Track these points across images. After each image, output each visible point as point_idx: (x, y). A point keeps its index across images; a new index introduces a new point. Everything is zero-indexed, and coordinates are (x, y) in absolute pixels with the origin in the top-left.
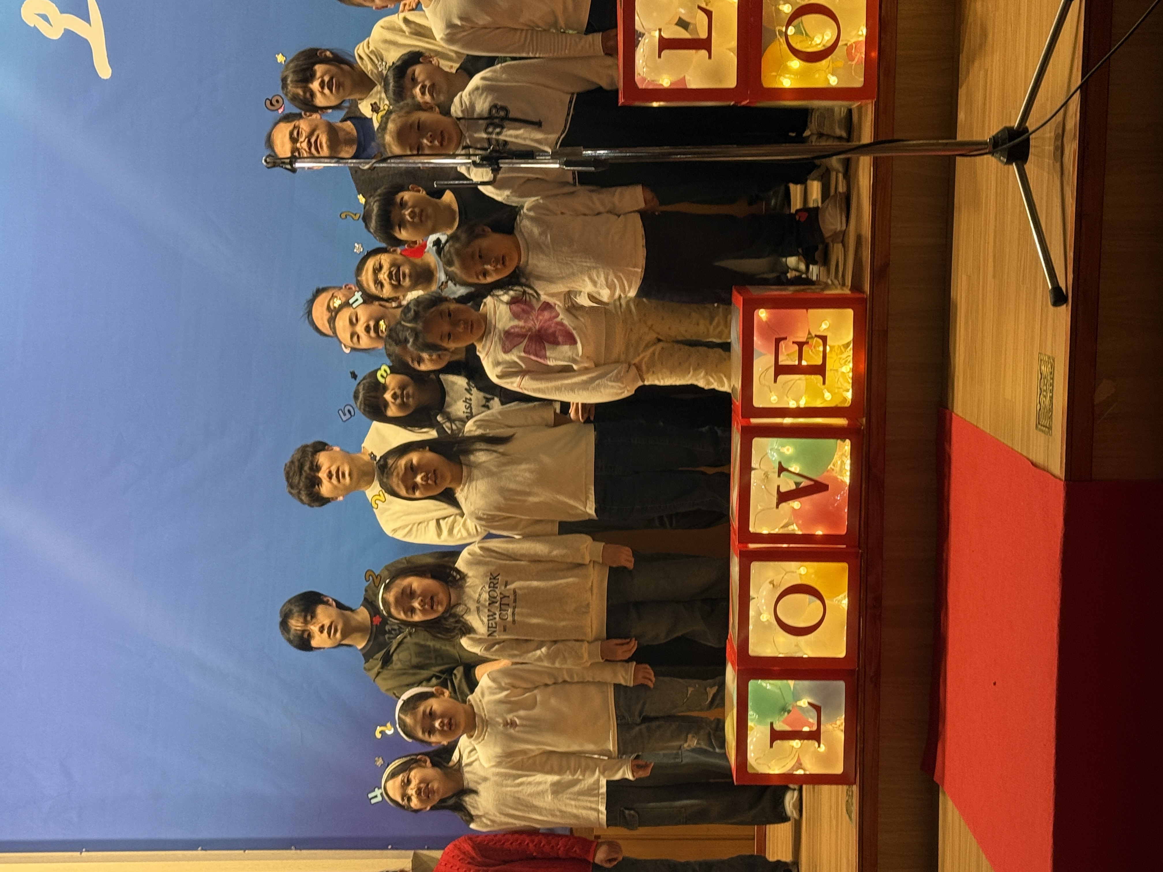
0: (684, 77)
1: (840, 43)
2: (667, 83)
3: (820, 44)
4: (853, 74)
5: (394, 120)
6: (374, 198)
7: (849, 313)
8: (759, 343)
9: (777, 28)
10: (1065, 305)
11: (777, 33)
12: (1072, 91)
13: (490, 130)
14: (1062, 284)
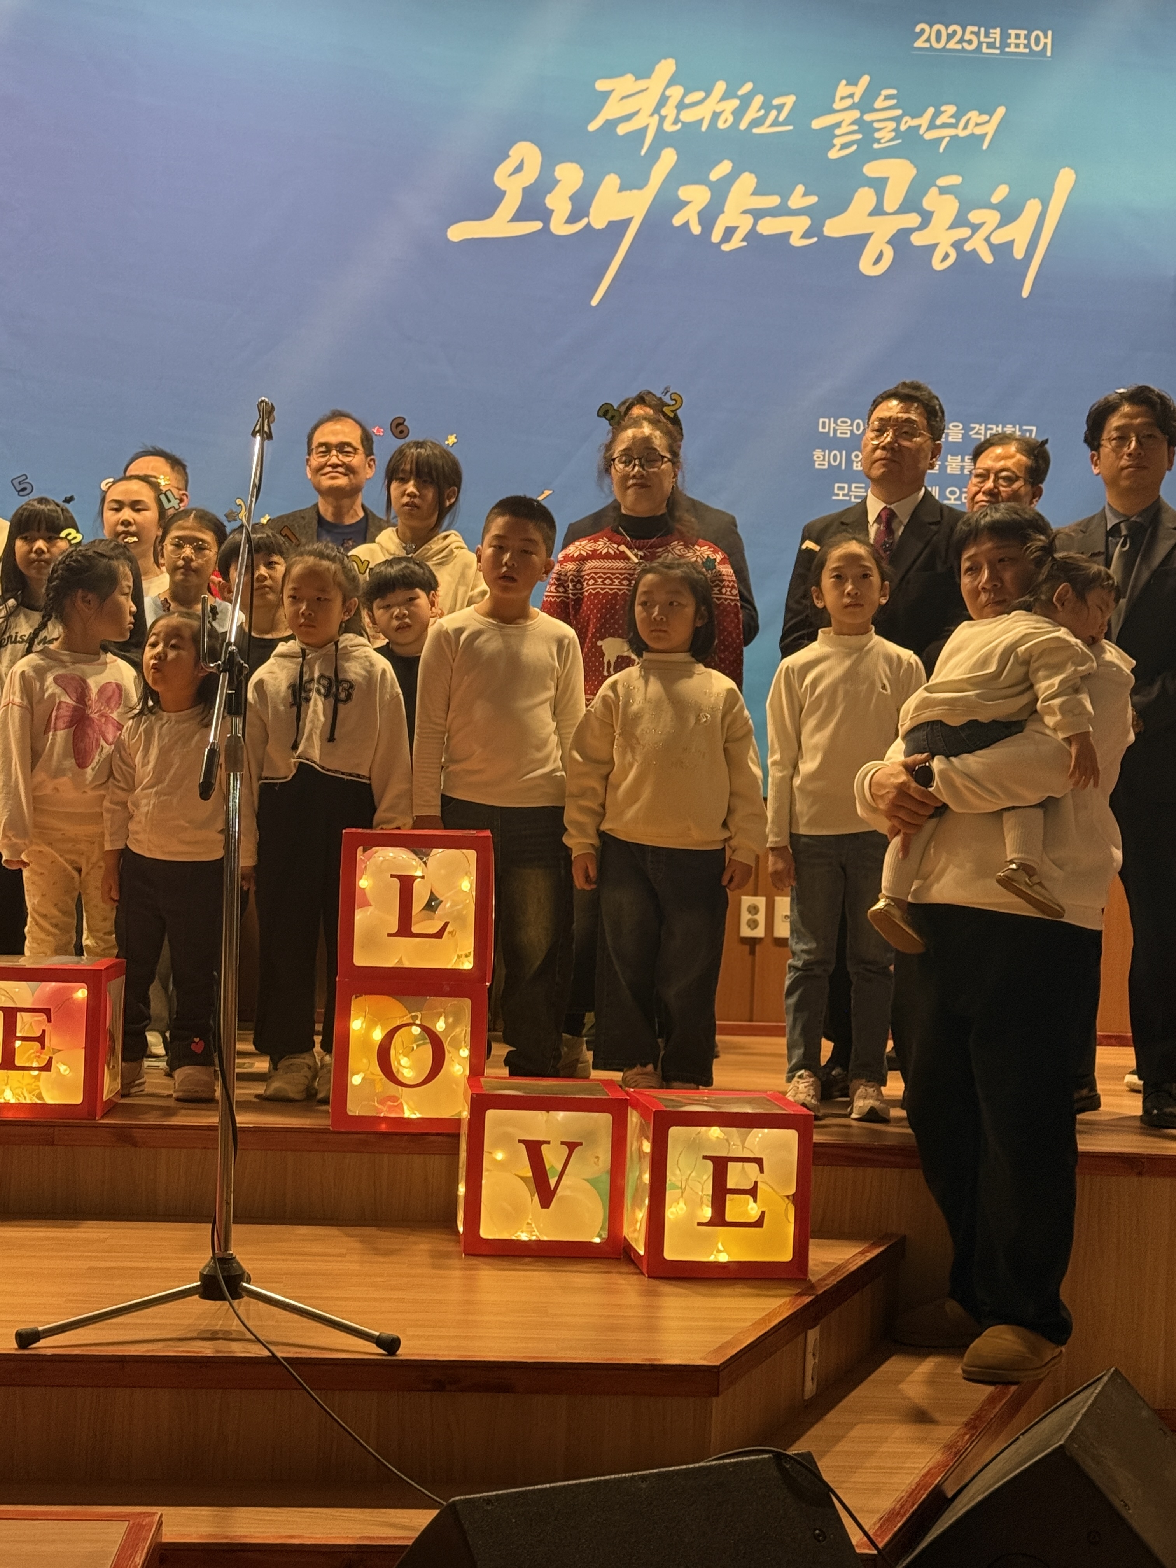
0: (371, 905)
1: (400, 1088)
2: (363, 885)
3: (399, 1063)
4: (363, 1103)
7: (78, 1100)
8: (48, 989)
9: (419, 1014)
10: (16, 1346)
11: (413, 1014)
12: (272, 1348)
14: (42, 1343)
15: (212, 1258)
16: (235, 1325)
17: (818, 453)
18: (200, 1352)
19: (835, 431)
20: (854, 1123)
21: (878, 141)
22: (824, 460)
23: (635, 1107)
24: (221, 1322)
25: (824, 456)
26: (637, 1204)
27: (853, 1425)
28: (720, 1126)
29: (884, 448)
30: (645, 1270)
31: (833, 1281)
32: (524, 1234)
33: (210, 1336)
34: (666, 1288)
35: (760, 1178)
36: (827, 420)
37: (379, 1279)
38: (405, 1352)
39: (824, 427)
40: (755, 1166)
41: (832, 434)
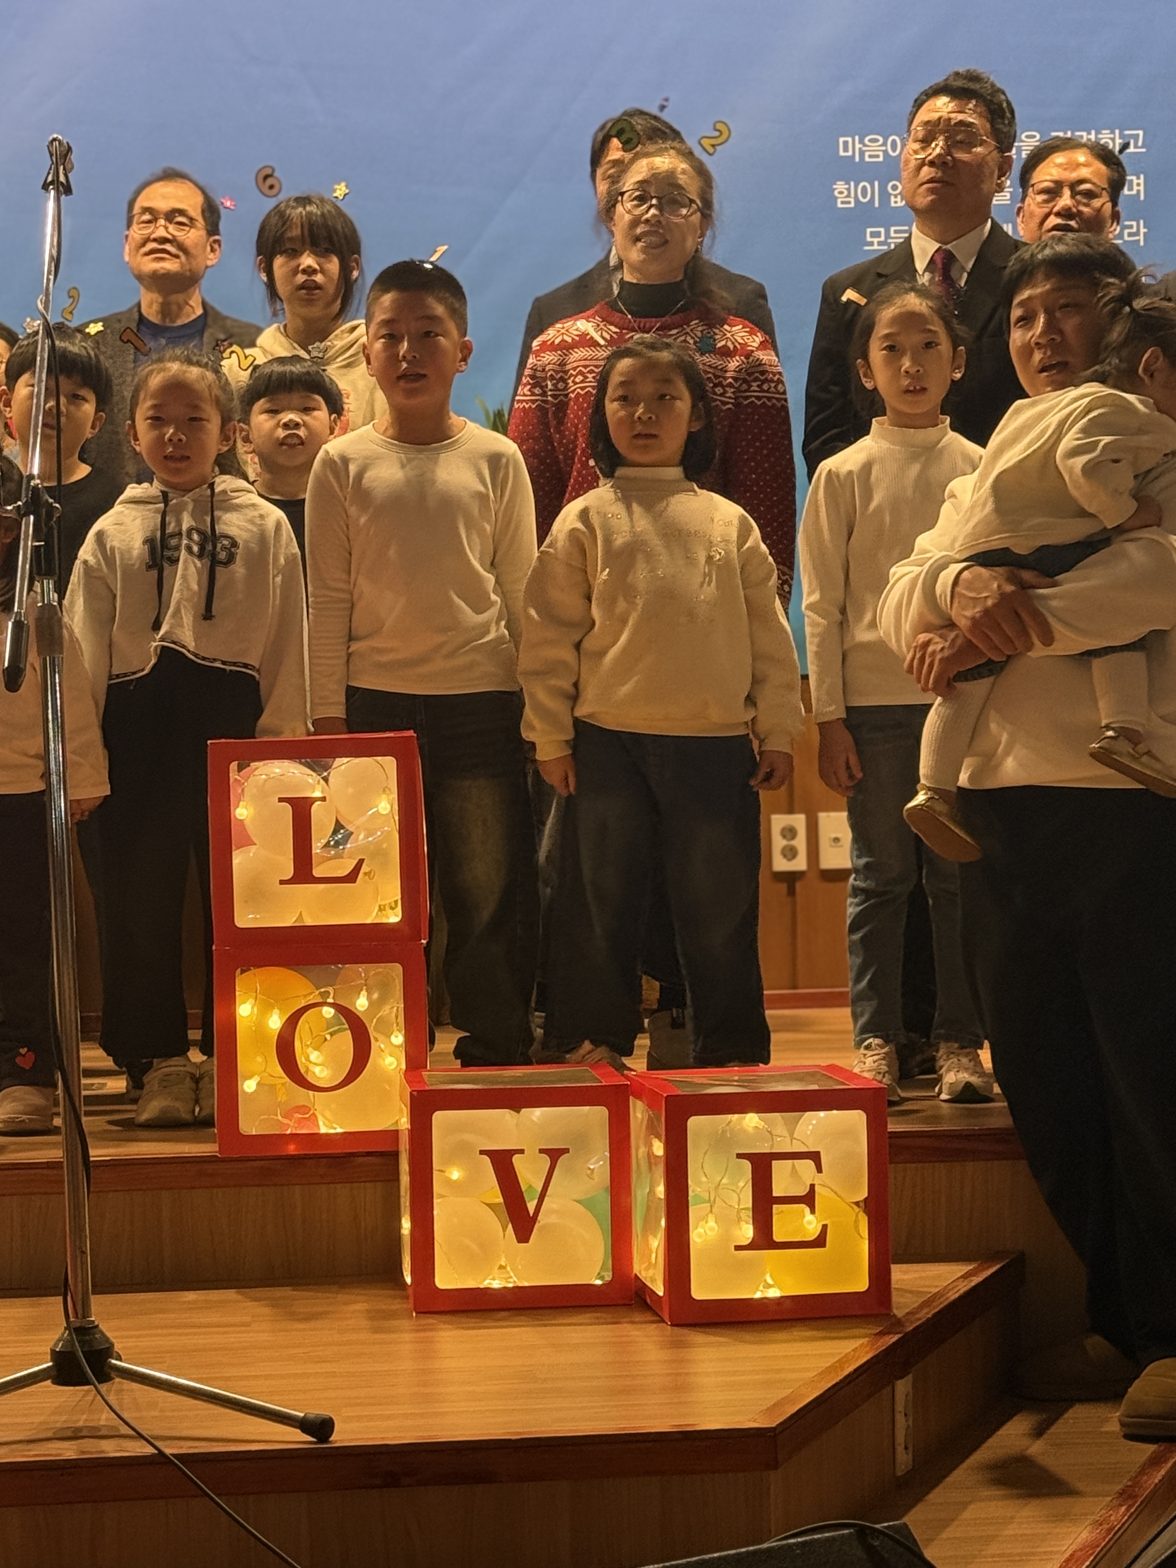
0: (254, 843)
1: (311, 1093)
2: (241, 815)
3: (308, 1059)
4: (262, 1117)
5: (203, 378)
6: (93, 349)
9: (331, 989)
11: (323, 990)
12: (158, 1444)
13: (195, 537)
15: (66, 1329)
16: (105, 1418)
17: (840, 186)
18: (60, 1455)
19: (862, 153)
20: (944, 1105)
22: (848, 196)
23: (638, 1097)
24: (85, 1417)
25: (849, 190)
26: (649, 1227)
27: (964, 1505)
28: (757, 1112)
29: (932, 164)
30: (666, 1318)
31: (926, 1314)
32: (497, 1281)
33: (73, 1435)
34: (698, 1337)
35: (818, 1179)
36: (850, 139)
37: (300, 1350)
38: (340, 1437)
39: (846, 149)
40: (810, 1164)
41: (857, 159)
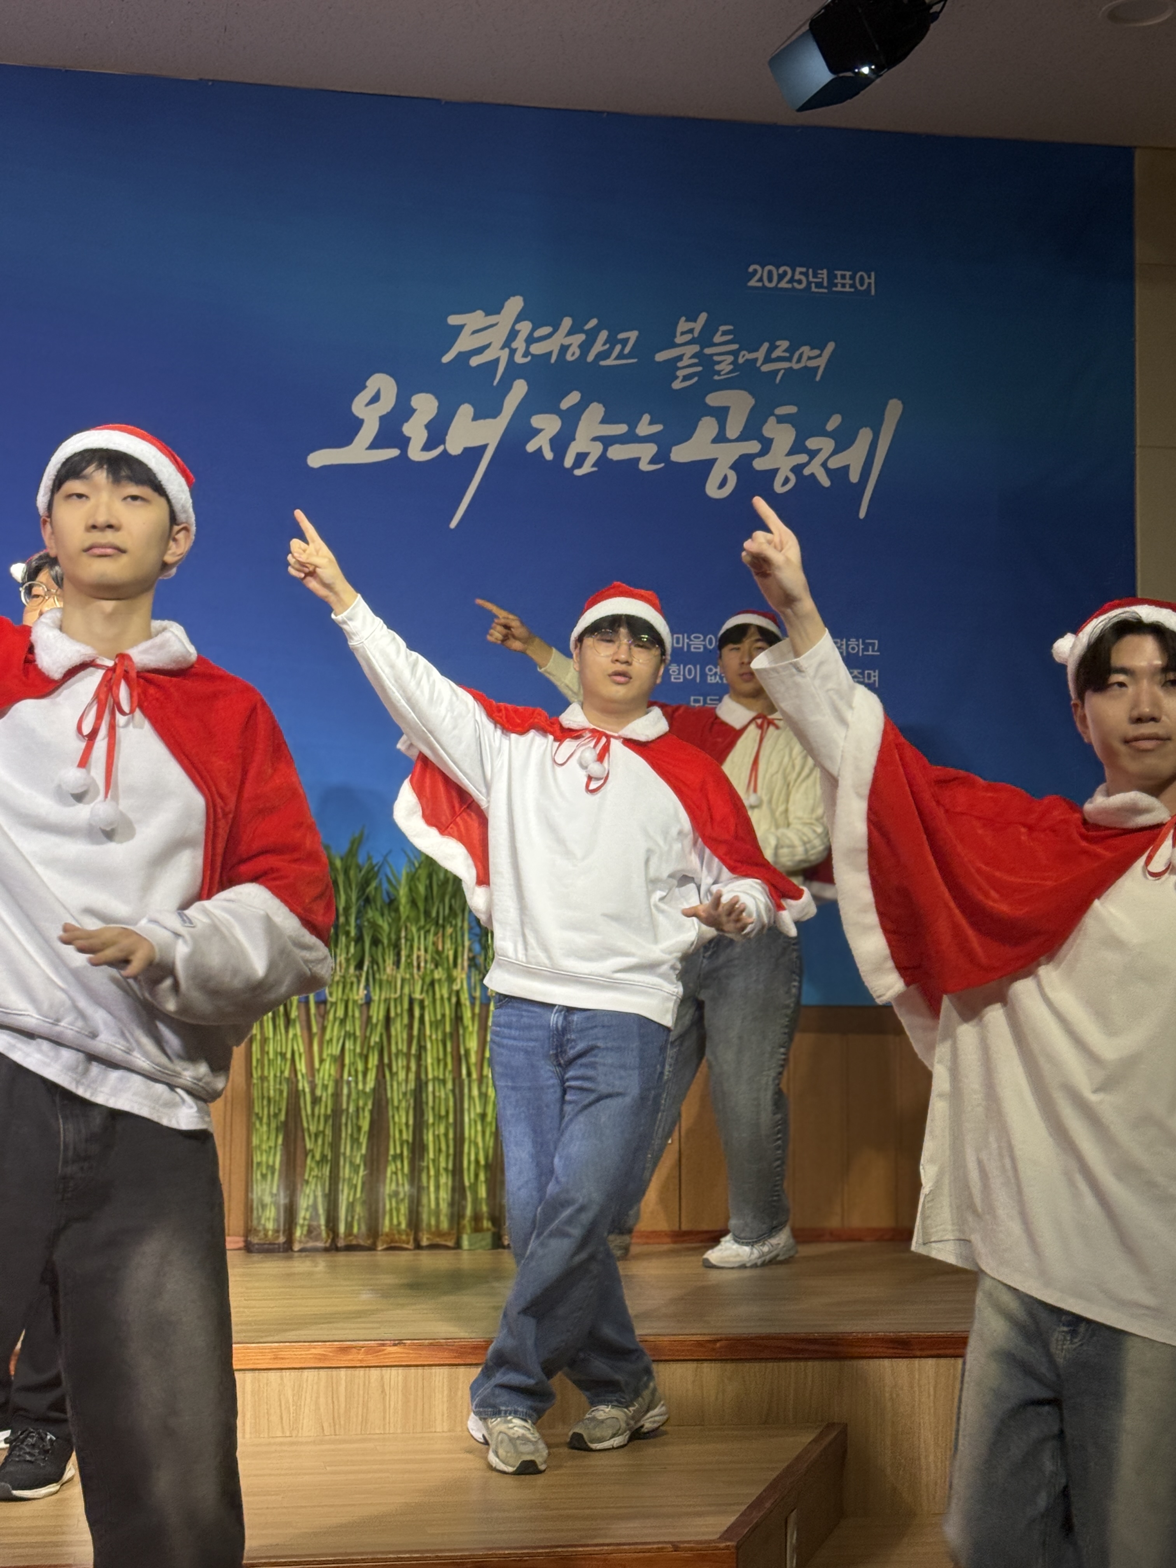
17: (673, 667)
19: (689, 646)
21: (718, 373)
22: (679, 674)
25: (679, 670)
36: (681, 636)
41: (685, 649)
